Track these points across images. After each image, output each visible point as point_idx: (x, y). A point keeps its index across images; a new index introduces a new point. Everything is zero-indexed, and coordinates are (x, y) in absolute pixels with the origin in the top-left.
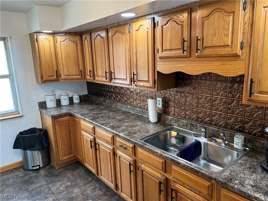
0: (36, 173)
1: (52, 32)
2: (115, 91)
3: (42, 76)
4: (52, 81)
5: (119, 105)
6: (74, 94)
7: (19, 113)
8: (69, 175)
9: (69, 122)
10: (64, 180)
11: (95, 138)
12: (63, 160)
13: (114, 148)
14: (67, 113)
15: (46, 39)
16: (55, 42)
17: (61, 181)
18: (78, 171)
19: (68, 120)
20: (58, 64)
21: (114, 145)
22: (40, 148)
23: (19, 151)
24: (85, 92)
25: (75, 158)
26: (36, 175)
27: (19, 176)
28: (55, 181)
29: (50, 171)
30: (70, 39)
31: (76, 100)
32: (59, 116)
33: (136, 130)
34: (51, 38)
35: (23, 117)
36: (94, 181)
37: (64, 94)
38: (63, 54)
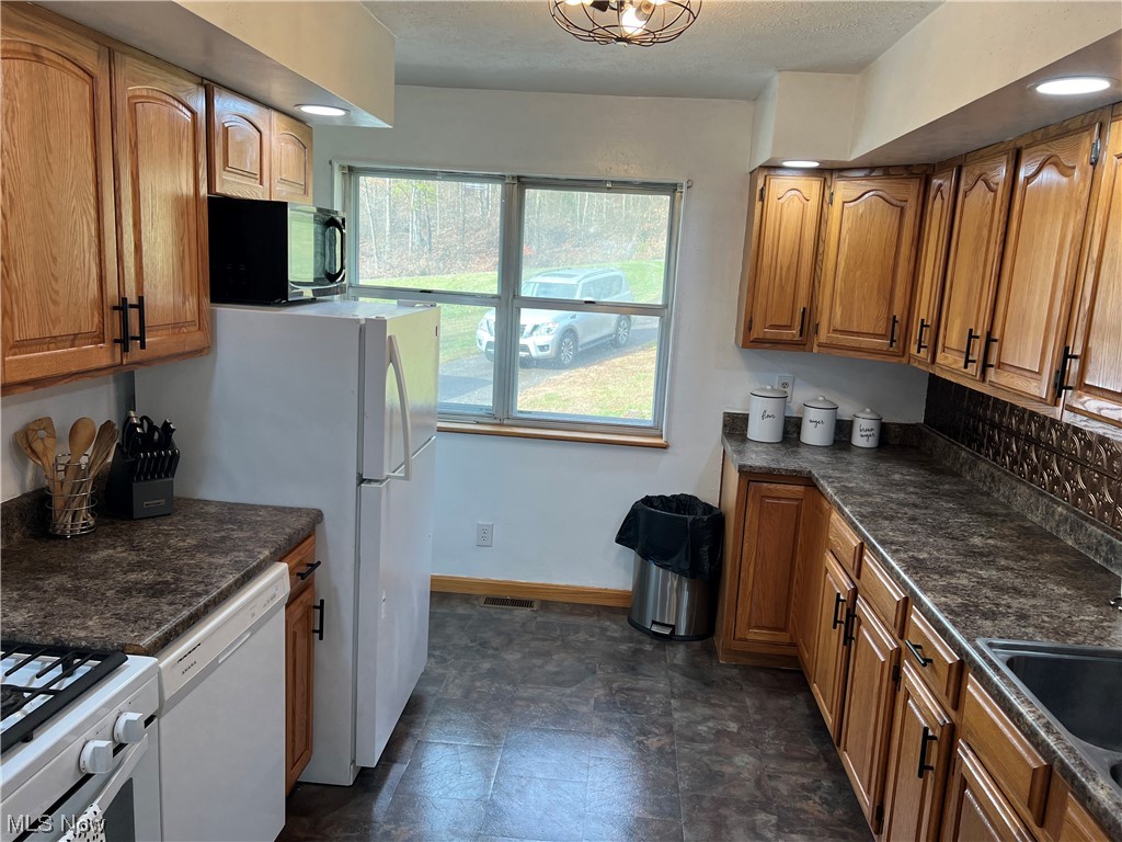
0: (657, 647)
1: (816, 165)
2: (1022, 427)
3: (751, 321)
4: (781, 346)
5: (1021, 497)
6: (863, 411)
7: (661, 436)
8: (749, 702)
9: (798, 508)
10: (723, 707)
11: (855, 592)
12: (746, 640)
13: (899, 651)
14: (800, 472)
15: (793, 192)
16: (825, 201)
17: (713, 705)
18: (786, 702)
19: (797, 499)
20: (816, 284)
21: (902, 636)
22: (685, 566)
23: (629, 556)
24: (915, 414)
25: (790, 651)
26: (653, 651)
27: (609, 633)
28: (695, 699)
29: (698, 659)
30: (880, 193)
31: (862, 438)
32: (765, 474)
33: (1009, 607)
34: (813, 187)
35: (670, 450)
36: (824, 765)
37: (821, 401)
38: (844, 248)
